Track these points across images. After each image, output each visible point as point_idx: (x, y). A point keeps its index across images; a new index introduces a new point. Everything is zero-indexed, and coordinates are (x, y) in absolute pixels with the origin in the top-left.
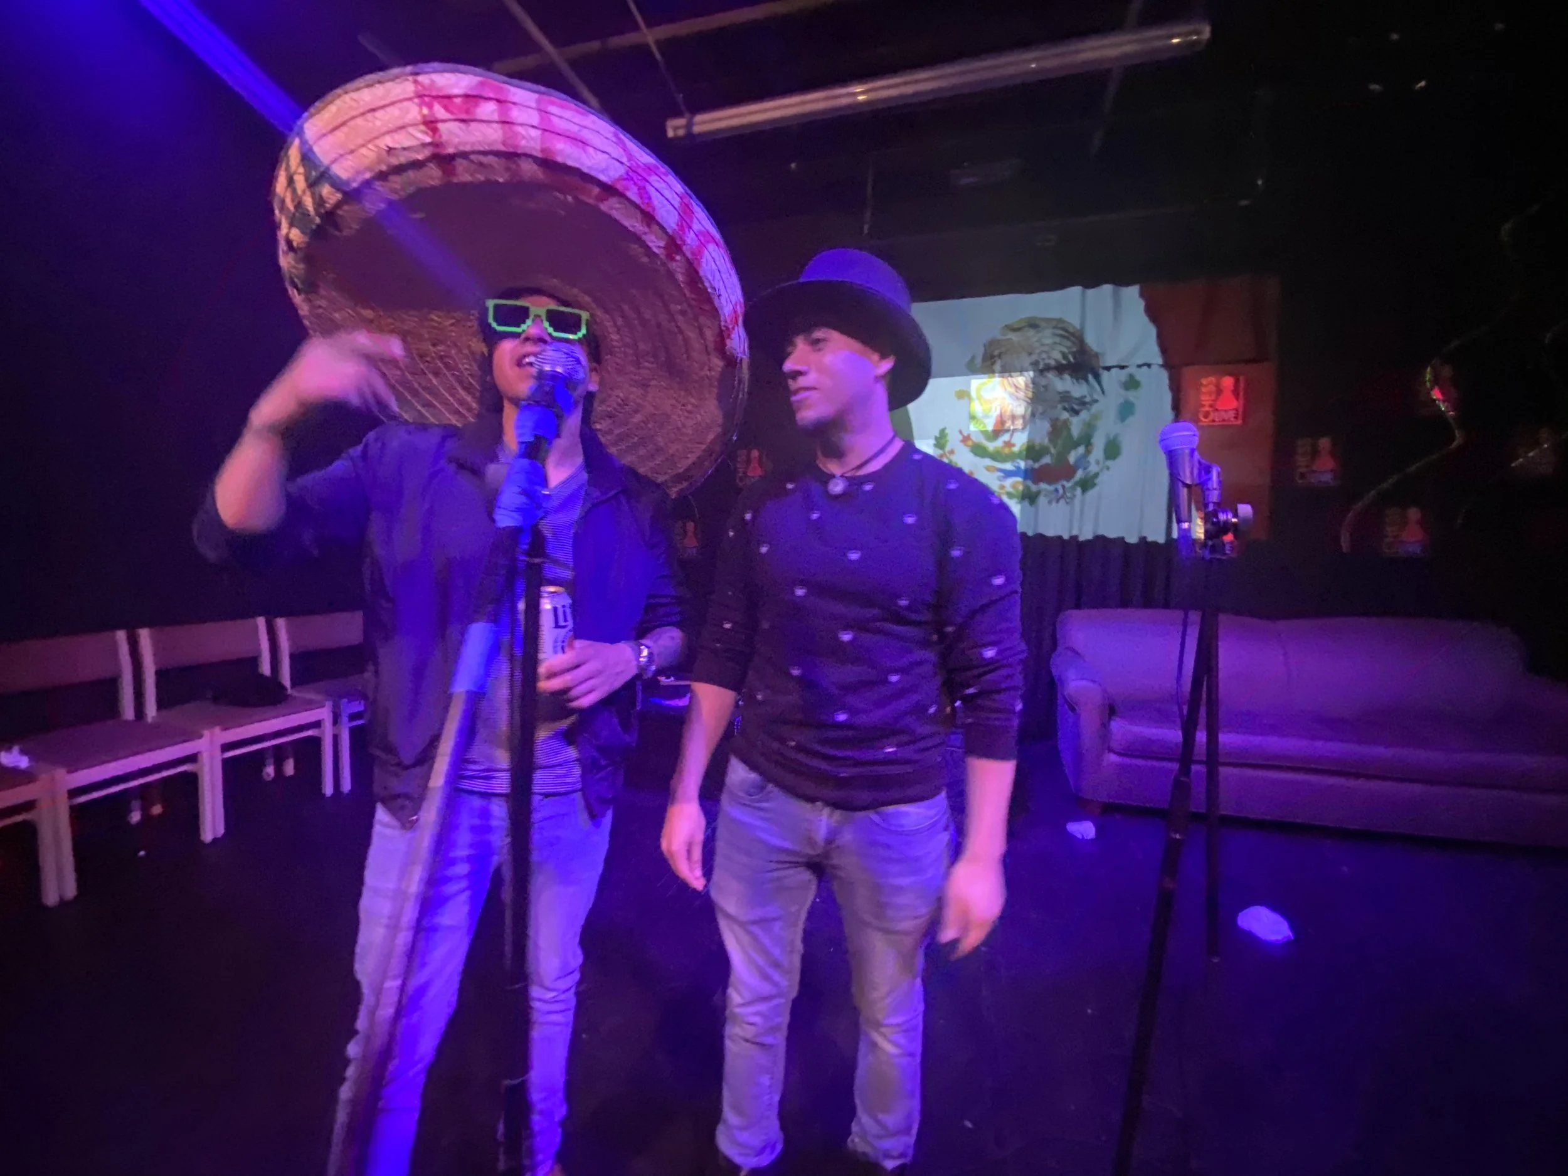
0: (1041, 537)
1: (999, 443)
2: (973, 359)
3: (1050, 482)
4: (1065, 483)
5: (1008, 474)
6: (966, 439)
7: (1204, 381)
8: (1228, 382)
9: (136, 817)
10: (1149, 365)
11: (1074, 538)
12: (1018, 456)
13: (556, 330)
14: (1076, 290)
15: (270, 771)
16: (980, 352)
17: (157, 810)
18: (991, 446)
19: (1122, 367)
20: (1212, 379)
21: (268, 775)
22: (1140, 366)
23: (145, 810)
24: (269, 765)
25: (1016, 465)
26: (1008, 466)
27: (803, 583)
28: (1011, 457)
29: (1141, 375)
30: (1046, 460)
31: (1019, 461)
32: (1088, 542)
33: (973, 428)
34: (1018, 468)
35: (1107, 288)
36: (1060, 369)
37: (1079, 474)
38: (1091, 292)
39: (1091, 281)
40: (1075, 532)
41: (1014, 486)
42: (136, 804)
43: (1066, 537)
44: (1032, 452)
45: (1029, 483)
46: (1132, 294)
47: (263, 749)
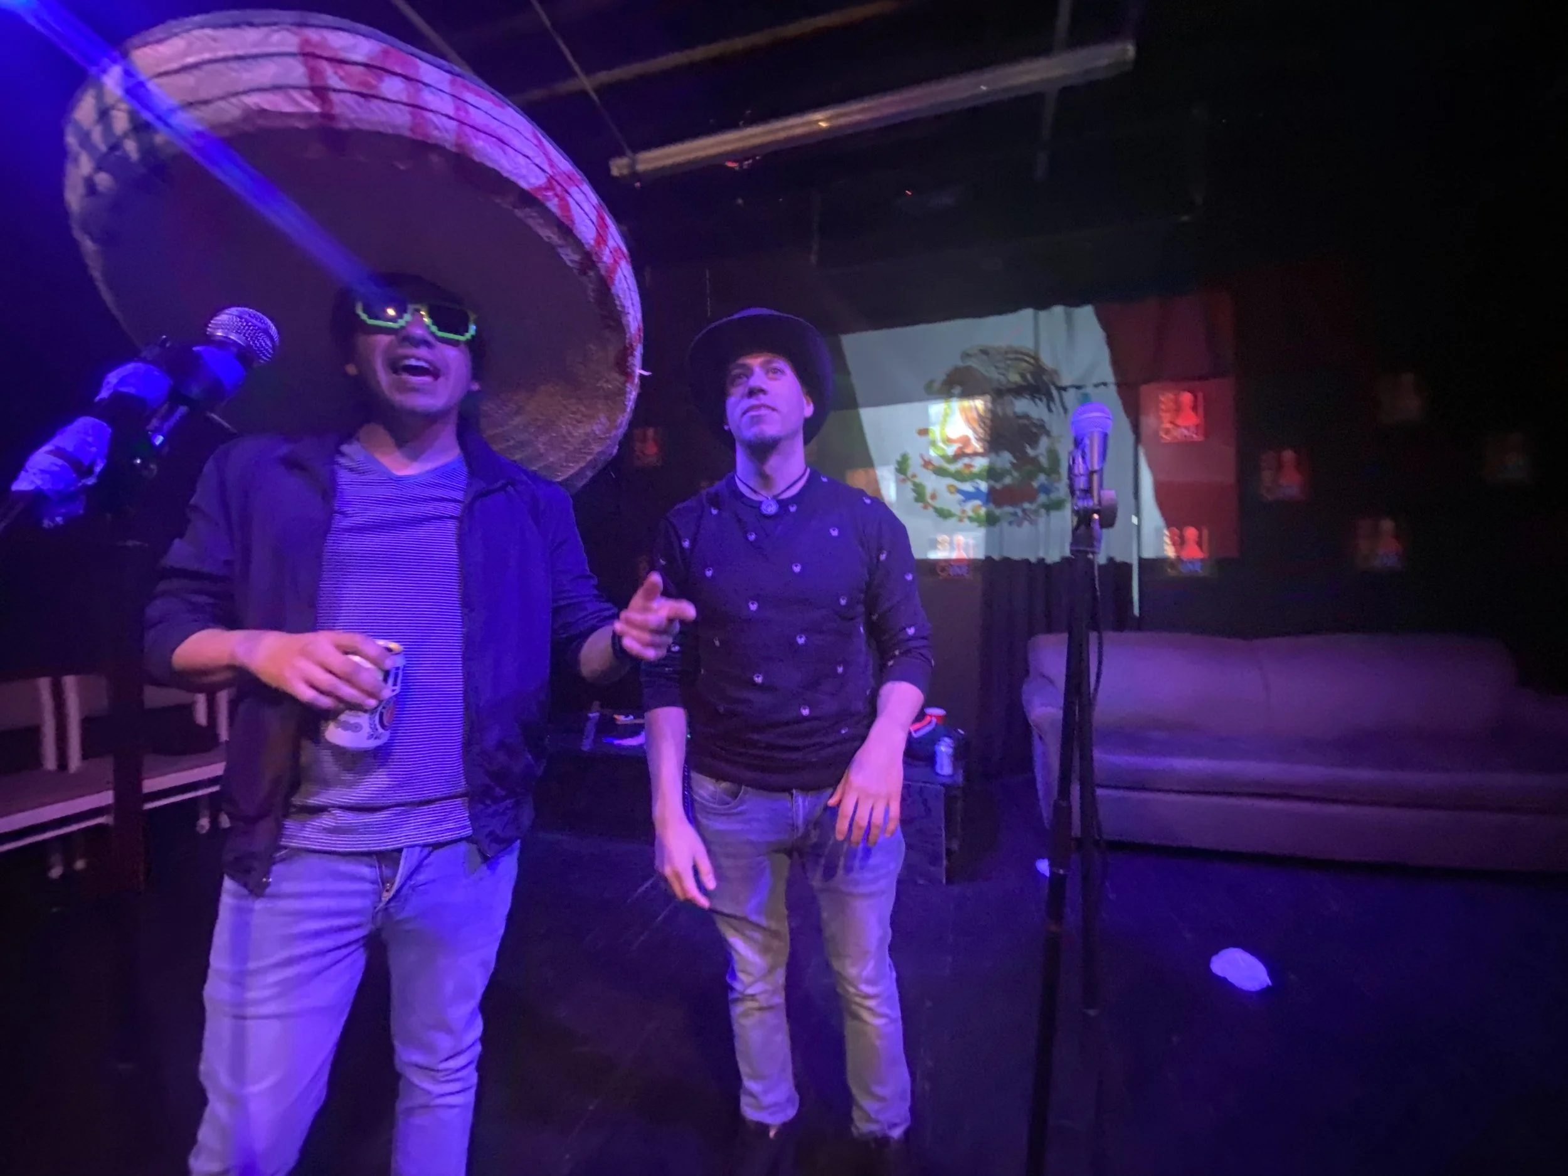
0: (1007, 561)
1: (958, 466)
2: (932, 382)
3: (1013, 503)
4: (1026, 505)
5: (968, 496)
6: (927, 464)
7: (1162, 398)
8: (1187, 397)
9: (56, 872)
10: (1105, 384)
11: (1041, 561)
12: (978, 476)
13: (440, 330)
14: (1028, 313)
15: (204, 823)
16: (941, 377)
17: (80, 864)
18: (952, 468)
19: (1078, 387)
20: (1171, 396)
21: (203, 827)
22: (1096, 386)
23: (68, 864)
24: (204, 816)
25: (976, 485)
26: (968, 487)
27: (755, 598)
28: (972, 477)
29: (1095, 394)
30: (1008, 480)
31: (979, 481)
32: (1056, 564)
33: (933, 453)
34: (978, 489)
35: (1058, 310)
36: (1018, 391)
37: (1042, 498)
38: (1043, 314)
39: (1042, 303)
40: (1041, 555)
41: (974, 510)
42: (56, 858)
43: (1033, 560)
44: (991, 474)
45: (992, 506)
46: (1086, 315)
47: (197, 798)
